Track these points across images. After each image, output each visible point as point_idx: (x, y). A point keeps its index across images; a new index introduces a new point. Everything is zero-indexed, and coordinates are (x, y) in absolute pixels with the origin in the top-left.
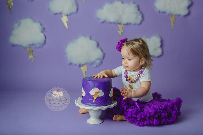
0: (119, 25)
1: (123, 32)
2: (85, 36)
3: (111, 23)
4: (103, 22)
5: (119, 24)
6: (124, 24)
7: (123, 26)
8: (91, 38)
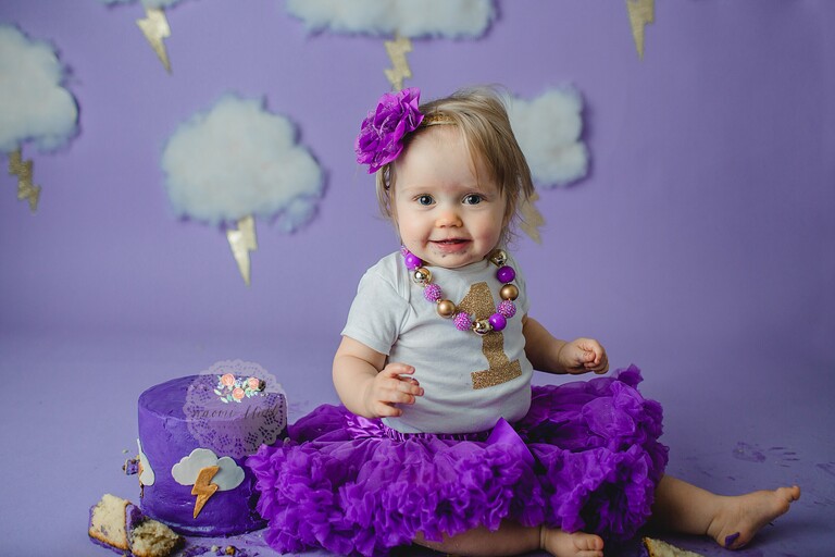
0: (389, 44)
1: (407, 73)
2: (240, 96)
3: (353, 35)
4: (317, 33)
5: (391, 36)
6: (413, 40)
7: (407, 47)
8: (265, 106)
